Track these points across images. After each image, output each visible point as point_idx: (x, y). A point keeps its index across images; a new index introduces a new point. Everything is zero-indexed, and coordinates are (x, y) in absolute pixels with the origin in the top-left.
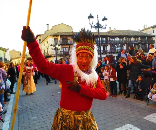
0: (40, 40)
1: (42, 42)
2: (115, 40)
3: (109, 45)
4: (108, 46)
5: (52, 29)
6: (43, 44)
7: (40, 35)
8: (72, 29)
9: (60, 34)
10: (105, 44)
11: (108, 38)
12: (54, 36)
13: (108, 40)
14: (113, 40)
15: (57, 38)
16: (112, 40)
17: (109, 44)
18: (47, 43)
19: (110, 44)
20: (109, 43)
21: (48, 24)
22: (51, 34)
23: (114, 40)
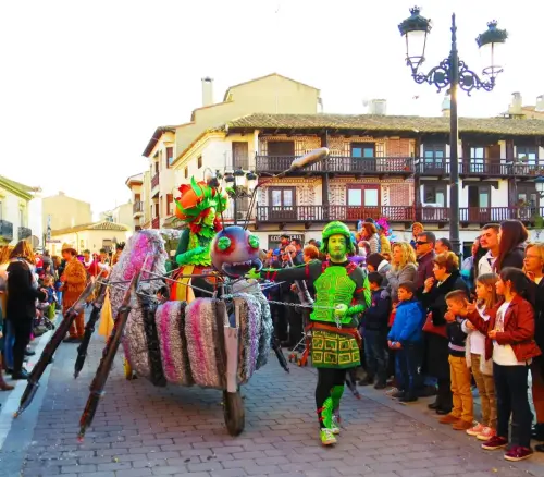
0: (169, 151)
1: (176, 161)
2: (537, 160)
3: (504, 185)
4: (497, 188)
5: (227, 98)
6: (183, 171)
7: (171, 130)
8: (320, 101)
9: (260, 125)
10: (482, 177)
11: (502, 144)
12: (233, 131)
13: (503, 155)
14: (526, 160)
15: (245, 144)
16: (521, 156)
17: (504, 178)
18: (200, 165)
19: (510, 178)
20: (504, 171)
21: (208, 80)
22: (219, 125)
23: (532, 156)
